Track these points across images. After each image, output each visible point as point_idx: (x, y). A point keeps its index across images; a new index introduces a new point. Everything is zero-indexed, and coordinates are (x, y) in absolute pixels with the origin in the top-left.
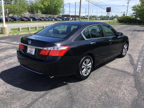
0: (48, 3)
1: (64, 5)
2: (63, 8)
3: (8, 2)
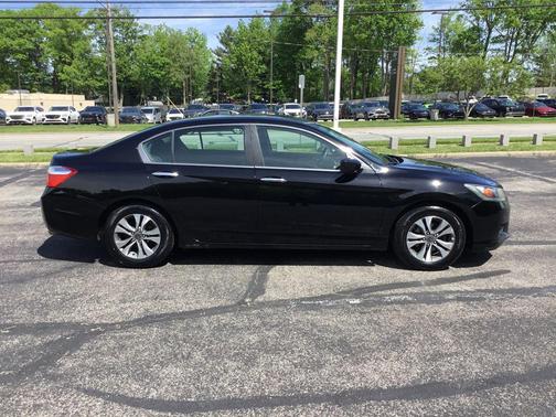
3: (519, 47)
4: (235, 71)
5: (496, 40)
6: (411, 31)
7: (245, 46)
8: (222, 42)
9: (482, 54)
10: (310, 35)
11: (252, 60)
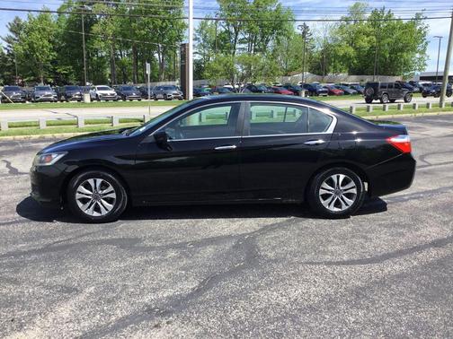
0: (369, 42)
1: (426, 43)
2: (423, 52)
3: (257, 47)
4: (27, 56)
5: (241, 42)
6: (179, 30)
7: (36, 35)
8: (11, 30)
9: (232, 51)
10: (96, 28)
11: (43, 48)
